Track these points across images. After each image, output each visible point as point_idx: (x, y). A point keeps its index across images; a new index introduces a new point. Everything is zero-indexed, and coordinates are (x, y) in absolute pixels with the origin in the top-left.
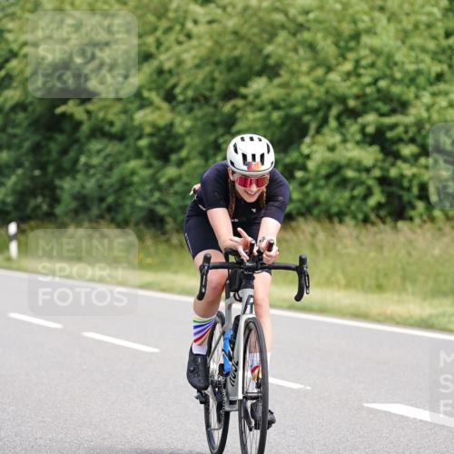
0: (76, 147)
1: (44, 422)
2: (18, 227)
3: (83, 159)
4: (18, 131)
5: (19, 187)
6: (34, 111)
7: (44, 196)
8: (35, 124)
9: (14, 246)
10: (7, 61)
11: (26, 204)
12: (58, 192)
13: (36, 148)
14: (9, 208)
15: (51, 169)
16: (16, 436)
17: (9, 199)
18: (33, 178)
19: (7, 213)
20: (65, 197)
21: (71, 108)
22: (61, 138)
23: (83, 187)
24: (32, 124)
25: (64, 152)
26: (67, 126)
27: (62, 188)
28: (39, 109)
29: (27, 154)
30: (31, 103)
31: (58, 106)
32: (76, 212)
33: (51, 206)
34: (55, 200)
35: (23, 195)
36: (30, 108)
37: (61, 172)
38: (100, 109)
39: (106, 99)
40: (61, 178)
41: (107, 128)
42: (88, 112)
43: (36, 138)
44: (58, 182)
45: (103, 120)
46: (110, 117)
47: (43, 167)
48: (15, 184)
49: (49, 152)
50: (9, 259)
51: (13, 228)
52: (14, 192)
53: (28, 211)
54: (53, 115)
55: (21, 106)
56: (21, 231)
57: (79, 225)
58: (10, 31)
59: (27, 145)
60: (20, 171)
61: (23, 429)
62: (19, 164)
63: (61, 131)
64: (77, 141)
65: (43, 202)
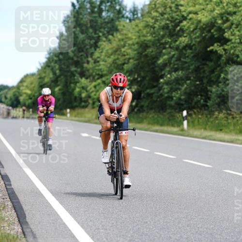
0: (218, 69)
1: (203, 218)
2: (187, 112)
3: (222, 76)
4: (187, 60)
5: (188, 91)
6: (196, 49)
7: (201, 96)
8: (196, 56)
9: (185, 123)
10: (181, 22)
11: (192, 100)
12: (209, 93)
13: (197, 70)
14: (183, 102)
15: (205, 81)
16: (188, 226)
17: (183, 97)
18: (195, 86)
19: (182, 105)
20: (213, 96)
21: (216, 47)
22: (211, 64)
23: (223, 91)
24: (194, 56)
25: (212, 71)
26: (214, 58)
27: (211, 92)
28: (199, 48)
29: (192, 72)
30: (194, 45)
31: (209, 47)
32: (219, 105)
33: (205, 101)
34: (208, 98)
35: (190, 95)
36: (194, 47)
37: (211, 82)
38: (232, 48)
39: (235, 43)
40: (211, 86)
41: (235, 59)
42: (225, 50)
43: (197, 64)
44: (209, 88)
45: (233, 54)
46: (237, 53)
47: (201, 80)
48: (186, 89)
49: (204, 72)
50: (183, 130)
51: (185, 113)
52: (185, 93)
53: (193, 104)
54: (207, 51)
55: (188, 46)
56: (189, 114)
57: (220, 111)
58: (182, 6)
59: (192, 67)
60: (188, 82)
61: (192, 222)
62: (188, 78)
63: (211, 61)
64: (219, 66)
65: (201, 99)
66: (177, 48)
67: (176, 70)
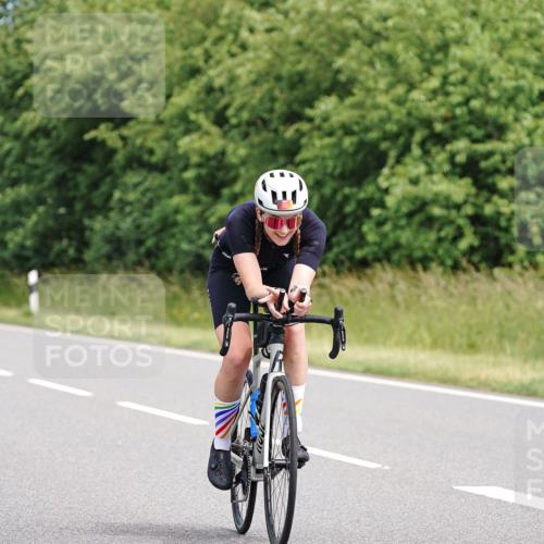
0: (108, 179)
1: (71, 508)
2: (40, 276)
3: (117, 195)
4: (39, 161)
5: (40, 228)
6: (58, 137)
7: (70, 239)
8: (59, 153)
9: (34, 299)
10: (26, 77)
11: (49, 248)
12: (88, 233)
13: (61, 182)
14: (29, 253)
15: (78, 206)
16: (37, 526)
17: (28, 243)
18: (57, 217)
19: (27, 259)
20: (96, 240)
21: (103, 133)
22: (90, 169)
23: (118, 228)
24: (54, 153)
25: (95, 185)
26: (98, 155)
27: (92, 230)
28: (65, 134)
29: (49, 188)
30: (55, 128)
31: (88, 131)
32: (109, 258)
33: (79, 251)
34: (84, 244)
35: (45, 238)
36: (54, 133)
37: (91, 210)
38: (138, 134)
39: (145, 122)
40: (91, 217)
41: (146, 157)
42: (123, 138)
43: (61, 169)
44: (87, 222)
45: (141, 147)
46: (150, 144)
47: (69, 204)
48: (37, 224)
49: (76, 186)
50: (29, 314)
51: (33, 277)
52: (35, 233)
53: (52, 256)
54: (83, 141)
55: (43, 131)
56: (42, 280)
57: (113, 271)
58: (29, 41)
59: (50, 177)
60: (41, 209)
61: (46, 516)
62: (40, 201)
63: (92, 161)
64: (110, 172)
65: (70, 245)
66: (17, 136)
67: (14, 183)
